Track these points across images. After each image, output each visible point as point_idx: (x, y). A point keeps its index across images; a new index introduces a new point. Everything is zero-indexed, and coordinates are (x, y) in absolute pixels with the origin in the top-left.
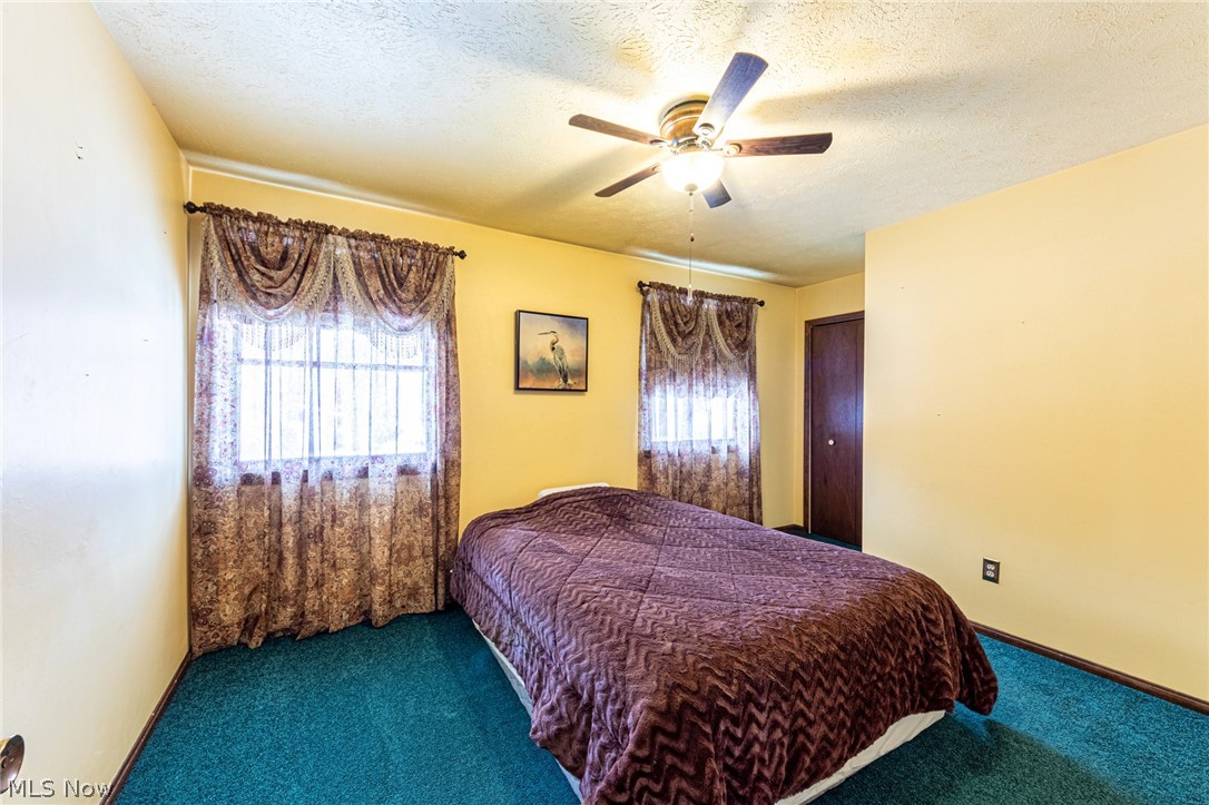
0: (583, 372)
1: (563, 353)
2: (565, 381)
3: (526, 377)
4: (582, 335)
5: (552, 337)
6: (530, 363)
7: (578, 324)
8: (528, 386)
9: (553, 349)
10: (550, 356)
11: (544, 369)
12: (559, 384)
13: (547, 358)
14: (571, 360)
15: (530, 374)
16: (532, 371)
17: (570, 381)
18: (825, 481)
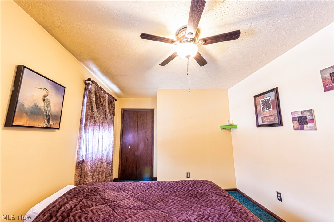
0: (58, 117)
1: (49, 104)
2: (48, 122)
3: (21, 116)
4: (61, 95)
5: (44, 92)
6: (26, 106)
7: (60, 88)
8: (21, 124)
9: (44, 100)
10: (41, 104)
11: (35, 112)
12: (44, 123)
13: (39, 105)
14: (54, 109)
15: (25, 115)
16: (27, 113)
17: (51, 123)
18: (126, 160)
